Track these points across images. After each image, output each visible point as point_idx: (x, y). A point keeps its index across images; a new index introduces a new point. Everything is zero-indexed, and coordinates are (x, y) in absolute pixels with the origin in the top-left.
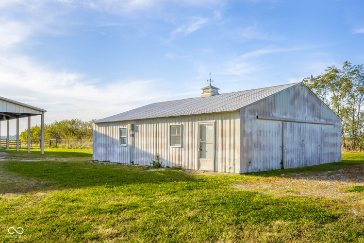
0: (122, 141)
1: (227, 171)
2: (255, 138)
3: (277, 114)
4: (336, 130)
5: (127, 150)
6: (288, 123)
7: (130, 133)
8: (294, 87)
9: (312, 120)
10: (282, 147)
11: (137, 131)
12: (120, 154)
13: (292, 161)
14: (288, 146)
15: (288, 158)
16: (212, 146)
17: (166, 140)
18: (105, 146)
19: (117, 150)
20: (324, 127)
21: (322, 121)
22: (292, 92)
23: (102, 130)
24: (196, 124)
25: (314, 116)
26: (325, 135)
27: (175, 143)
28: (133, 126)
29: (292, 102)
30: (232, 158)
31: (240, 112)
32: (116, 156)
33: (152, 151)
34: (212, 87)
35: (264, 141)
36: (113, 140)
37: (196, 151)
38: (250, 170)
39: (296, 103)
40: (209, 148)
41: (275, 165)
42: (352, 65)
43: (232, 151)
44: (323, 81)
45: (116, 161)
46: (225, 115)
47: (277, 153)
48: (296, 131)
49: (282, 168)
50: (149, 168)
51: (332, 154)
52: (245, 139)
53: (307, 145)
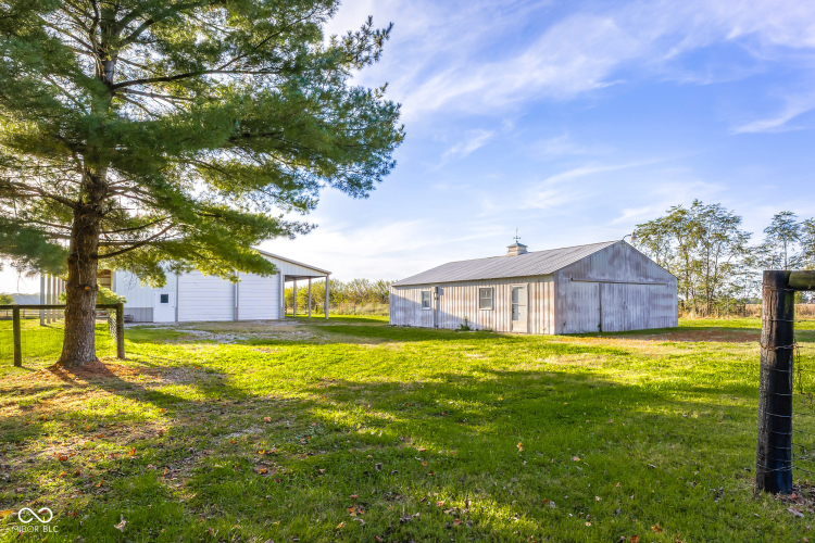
0: (425, 304)
1: (542, 332)
2: (569, 300)
3: (594, 275)
4: (669, 291)
5: (431, 313)
6: (606, 285)
7: (433, 296)
8: (613, 246)
9: (637, 280)
10: (600, 309)
11: (442, 294)
12: (422, 318)
13: (612, 324)
14: (606, 309)
15: (607, 320)
16: (526, 308)
17: (474, 303)
18: (404, 309)
19: (419, 313)
20: (652, 287)
21: (650, 280)
22: (611, 251)
23: (401, 293)
24: (508, 288)
25: (638, 275)
26: (654, 296)
27: (484, 306)
28: (437, 288)
29: (611, 262)
30: (546, 319)
31: (554, 275)
32: (418, 320)
33: (460, 315)
34: (519, 245)
35: (579, 303)
36: (414, 304)
37: (509, 313)
38: (565, 331)
39: (616, 262)
40: (522, 311)
41: (593, 327)
42: (705, 205)
43: (546, 312)
44: (665, 226)
45: (418, 325)
46: (539, 278)
47: (594, 315)
48: (616, 293)
49: (601, 331)
50: (457, 330)
51: (665, 318)
52: (560, 301)
53: (631, 307)
